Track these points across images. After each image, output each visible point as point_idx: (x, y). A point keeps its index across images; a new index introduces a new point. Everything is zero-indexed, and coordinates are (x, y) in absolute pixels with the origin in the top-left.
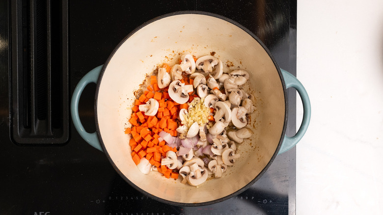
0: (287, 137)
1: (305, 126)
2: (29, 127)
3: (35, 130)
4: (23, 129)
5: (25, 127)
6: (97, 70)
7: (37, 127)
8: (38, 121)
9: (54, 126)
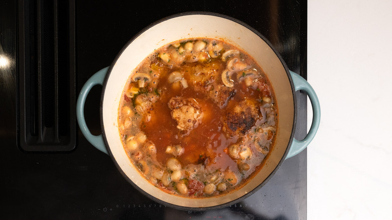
0: (296, 141)
1: (315, 130)
2: (36, 134)
3: (42, 137)
4: (30, 136)
5: (32, 135)
6: (103, 72)
7: (44, 133)
8: (45, 128)
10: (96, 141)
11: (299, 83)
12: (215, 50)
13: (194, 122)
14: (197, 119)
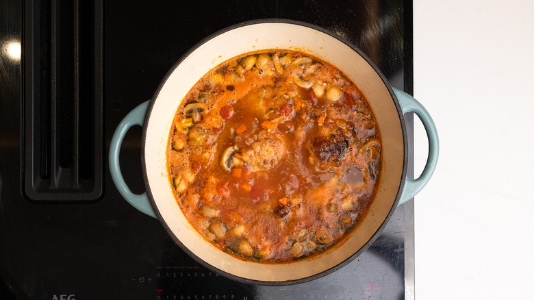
0: (409, 181)
3: (56, 180)
4: (39, 179)
5: (42, 178)
6: (142, 108)
7: (59, 176)
8: (60, 169)
9: (82, 176)
10: (139, 202)
11: (406, 104)
12: (284, 63)
13: (272, 162)
14: (275, 158)
